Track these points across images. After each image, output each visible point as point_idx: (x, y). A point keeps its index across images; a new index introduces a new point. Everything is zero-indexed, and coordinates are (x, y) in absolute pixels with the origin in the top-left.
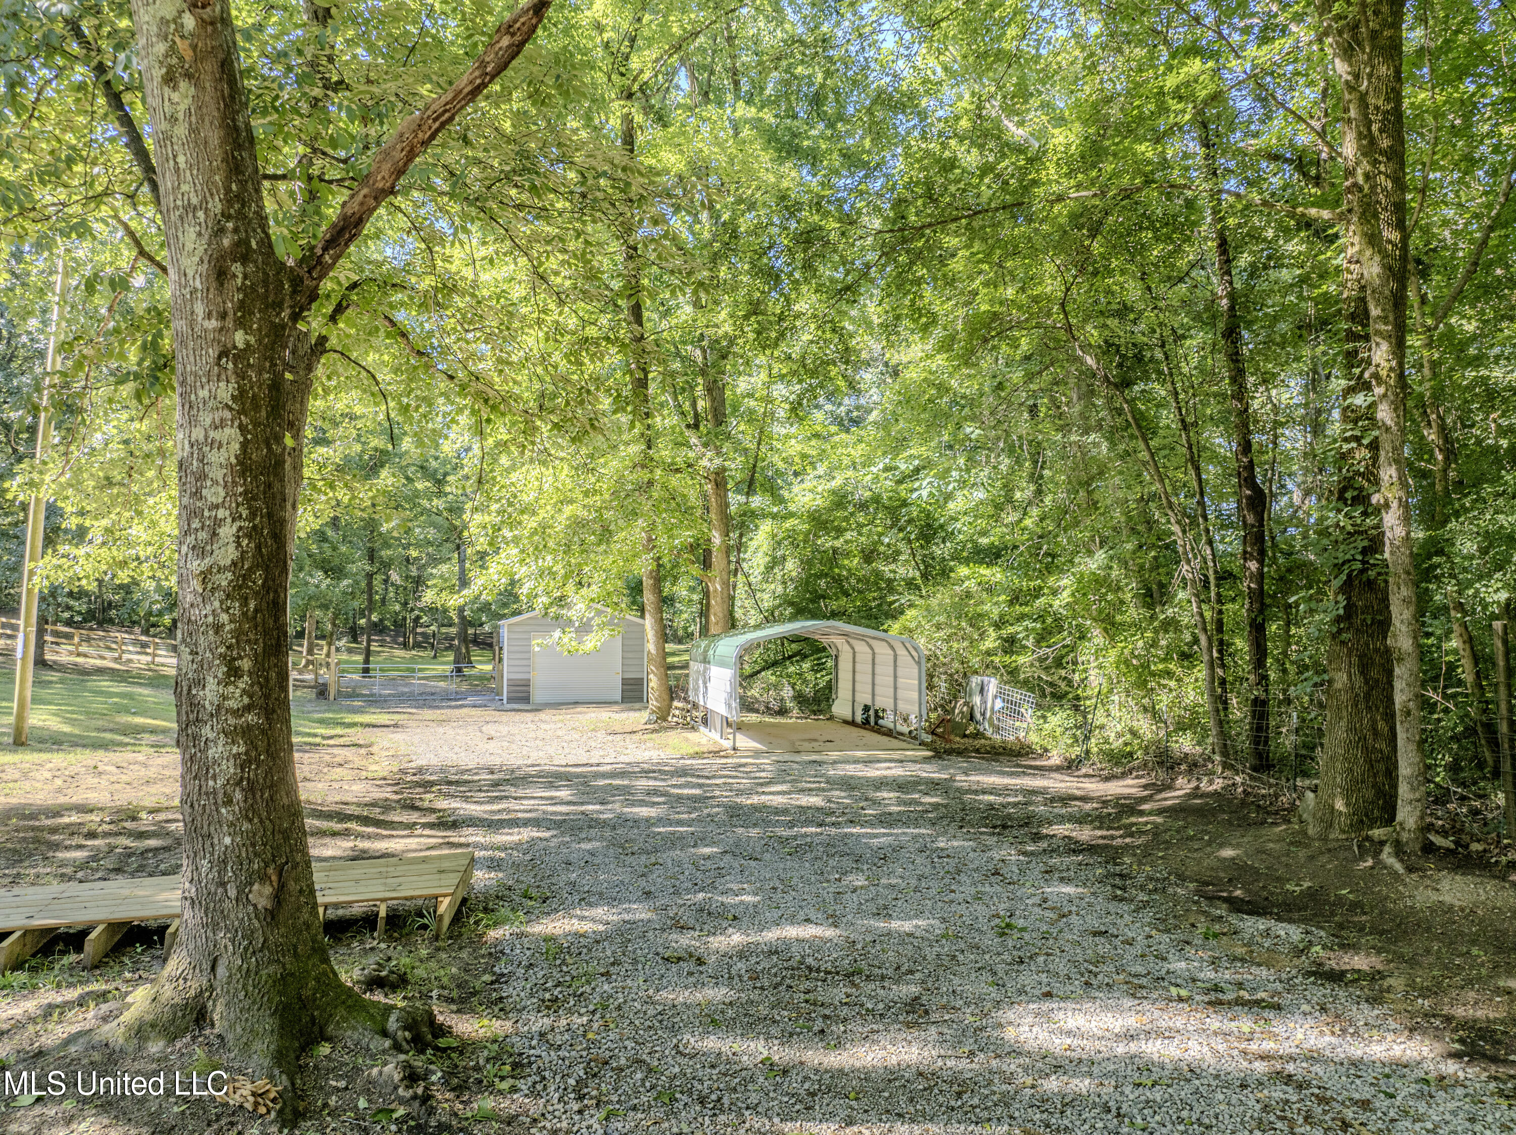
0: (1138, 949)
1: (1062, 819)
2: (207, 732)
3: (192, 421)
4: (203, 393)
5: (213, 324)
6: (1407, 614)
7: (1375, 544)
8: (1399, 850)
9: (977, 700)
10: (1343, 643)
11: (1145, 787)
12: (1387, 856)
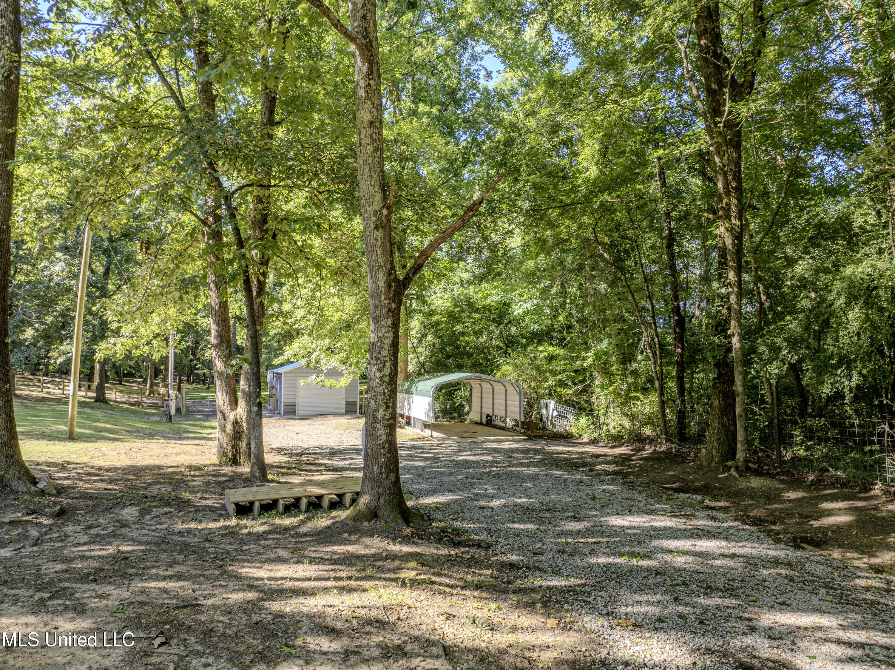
0: (643, 503)
1: (600, 463)
2: (378, 426)
3: (379, 331)
4: (383, 322)
5: (387, 301)
6: (741, 378)
7: (729, 349)
8: (737, 469)
9: (544, 411)
10: (717, 388)
11: (632, 450)
12: (733, 472)
